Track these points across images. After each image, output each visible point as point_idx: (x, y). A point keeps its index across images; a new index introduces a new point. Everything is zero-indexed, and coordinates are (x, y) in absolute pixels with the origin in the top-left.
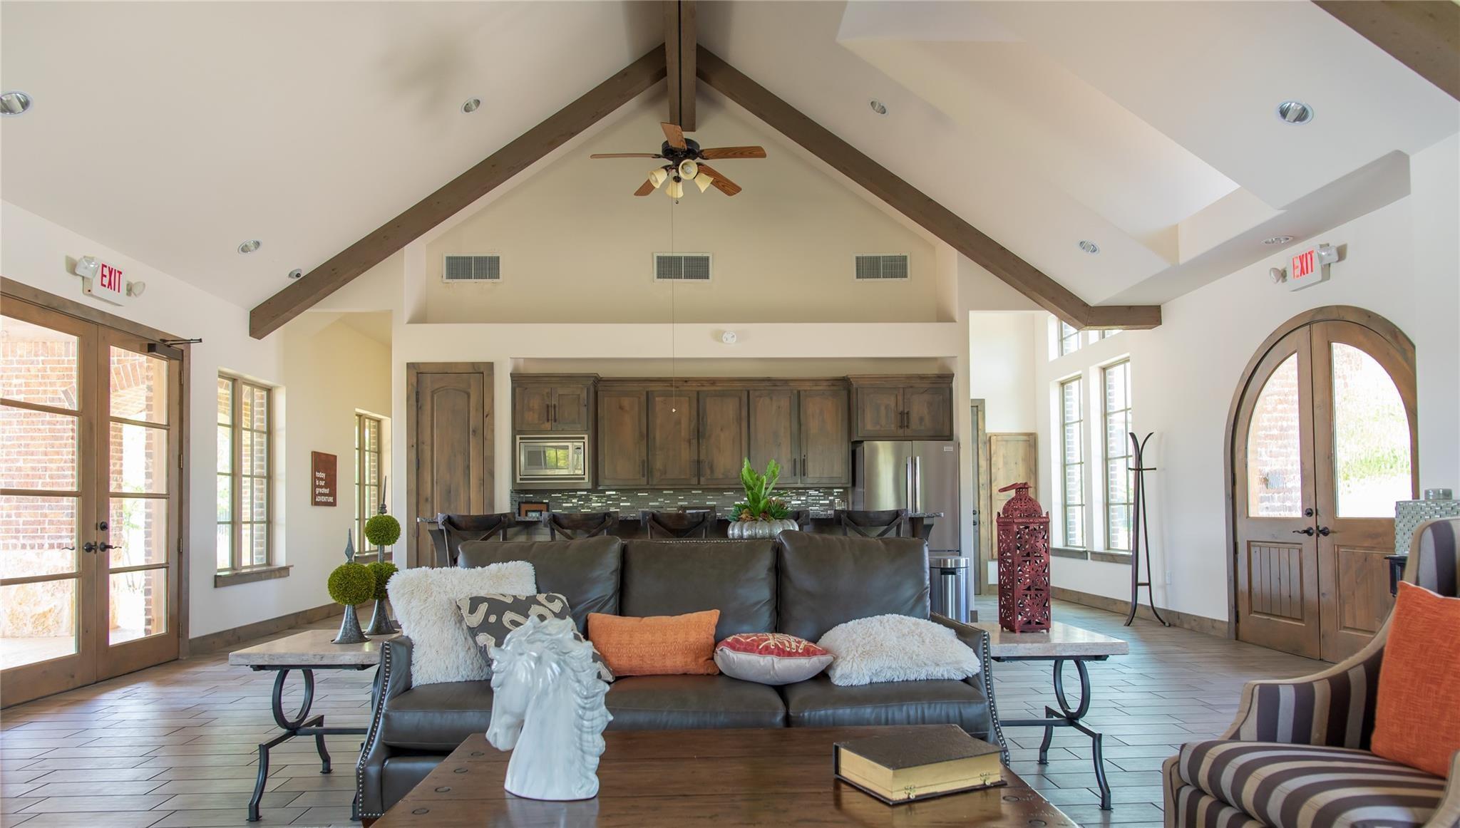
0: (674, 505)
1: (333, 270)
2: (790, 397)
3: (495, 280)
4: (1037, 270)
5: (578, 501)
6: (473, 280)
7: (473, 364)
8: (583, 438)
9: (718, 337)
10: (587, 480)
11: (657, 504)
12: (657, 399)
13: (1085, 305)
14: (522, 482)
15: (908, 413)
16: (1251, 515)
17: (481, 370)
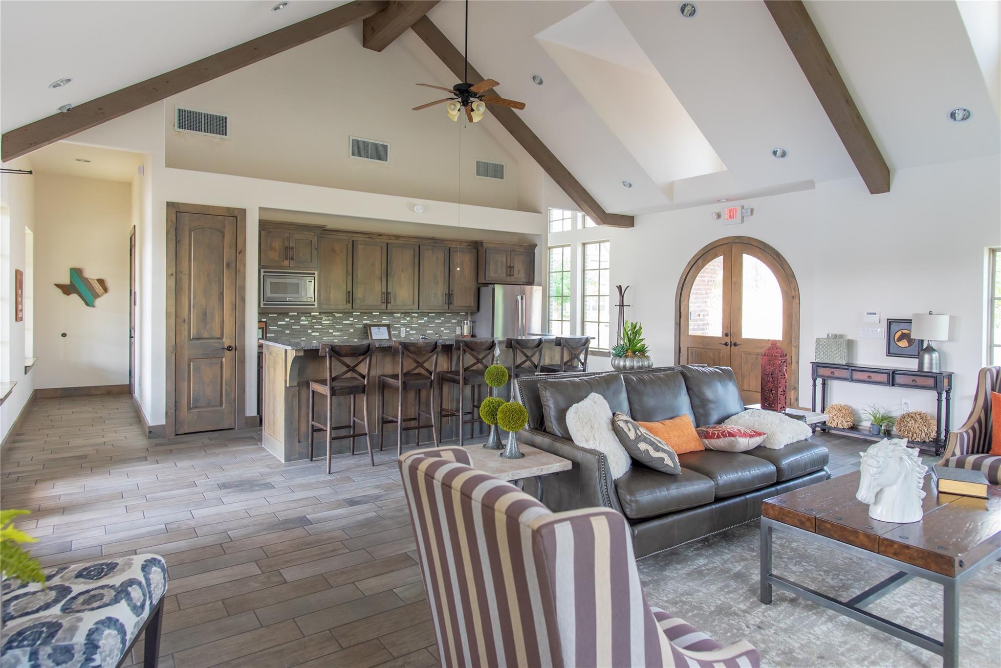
0: (360, 323)
1: (100, 109)
2: (444, 252)
3: (223, 137)
4: (584, 189)
5: (290, 320)
6: (203, 133)
7: (228, 209)
8: (314, 274)
9: (411, 207)
10: (316, 306)
11: (349, 322)
12: (359, 246)
13: (604, 212)
14: (265, 306)
15: (513, 267)
16: (689, 334)
17: (236, 215)
